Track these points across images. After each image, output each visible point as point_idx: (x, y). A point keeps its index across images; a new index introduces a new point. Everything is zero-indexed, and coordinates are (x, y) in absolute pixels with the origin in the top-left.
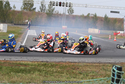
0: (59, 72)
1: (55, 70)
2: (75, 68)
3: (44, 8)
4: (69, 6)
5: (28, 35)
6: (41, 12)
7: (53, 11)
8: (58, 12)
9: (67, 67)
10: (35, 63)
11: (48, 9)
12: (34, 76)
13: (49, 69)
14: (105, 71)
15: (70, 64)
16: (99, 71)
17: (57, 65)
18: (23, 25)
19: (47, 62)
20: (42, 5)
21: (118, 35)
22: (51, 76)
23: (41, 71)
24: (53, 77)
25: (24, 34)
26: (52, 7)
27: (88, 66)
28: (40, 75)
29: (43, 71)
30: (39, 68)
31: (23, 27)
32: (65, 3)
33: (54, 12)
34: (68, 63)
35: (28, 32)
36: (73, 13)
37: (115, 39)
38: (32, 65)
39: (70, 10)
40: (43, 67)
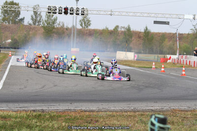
0: (63, 128)
1: (56, 126)
2: (92, 120)
3: (38, 19)
4: (82, 14)
5: (11, 66)
6: (33, 26)
7: (54, 23)
8: (63, 25)
9: (78, 119)
10: (22, 114)
11: (46, 19)
13: (47, 123)
14: (144, 125)
15: (82, 114)
16: (134, 125)
17: (60, 116)
18: (2, 48)
19: (43, 111)
20: (35, 13)
21: (169, 61)
23: (33, 127)
25: (3, 64)
26: (53, 16)
27: (114, 116)
29: (36, 127)
30: (28, 122)
31: (2, 52)
32: (75, 9)
33: (56, 25)
34: (79, 113)
35: (11, 61)
36: (90, 25)
37: (163, 69)
38: (16, 118)
39: (83, 20)
40: (35, 121)
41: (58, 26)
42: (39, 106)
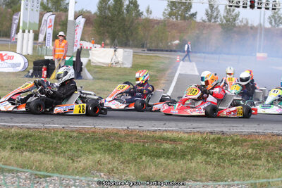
0: (249, 157)
3: (215, 14)
4: (273, 9)
5: (180, 74)
6: (208, 23)
7: (235, 19)
8: (247, 22)
9: (268, 145)
10: (196, 136)
11: (225, 14)
12: (193, 165)
13: (228, 149)
17: (245, 141)
18: (167, 51)
19: (223, 133)
20: (211, 6)
22: (232, 164)
23: (210, 154)
24: (236, 167)
25: (169, 71)
26: (234, 10)
28: (207, 163)
29: (215, 154)
30: (204, 147)
31: (167, 56)
32: (264, 1)
33: (238, 23)
34: (270, 137)
35: (179, 68)
38: (188, 141)
39: (273, 16)
40: (213, 146)
41: (240, 24)
42: (217, 127)
